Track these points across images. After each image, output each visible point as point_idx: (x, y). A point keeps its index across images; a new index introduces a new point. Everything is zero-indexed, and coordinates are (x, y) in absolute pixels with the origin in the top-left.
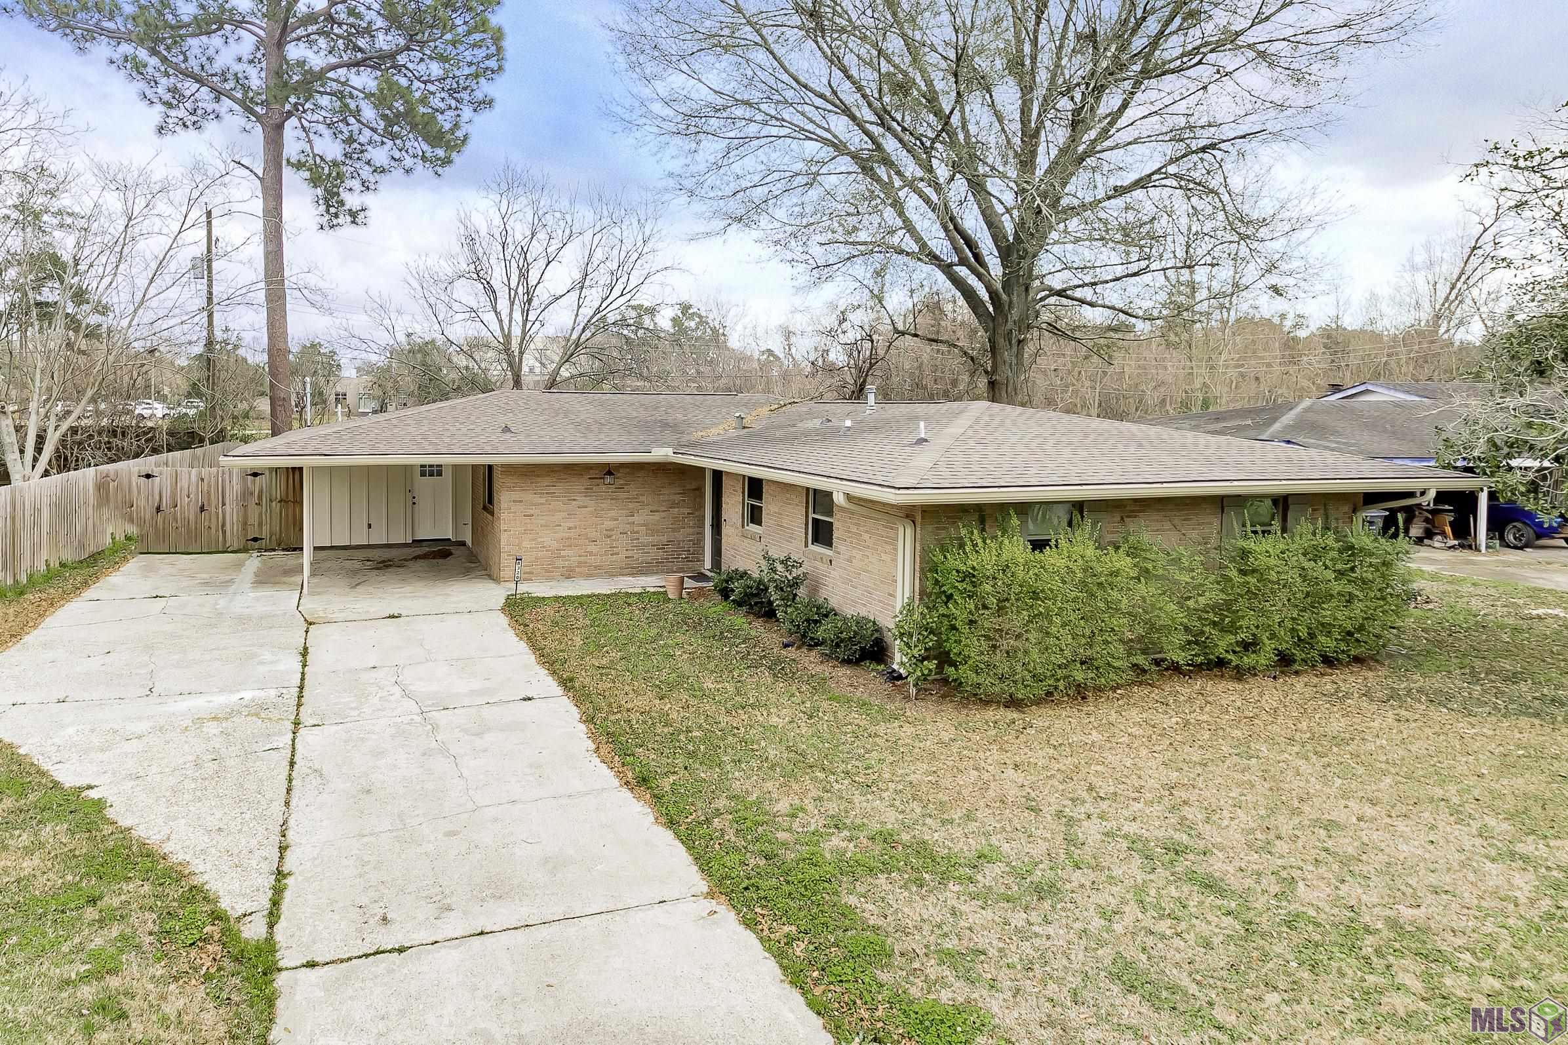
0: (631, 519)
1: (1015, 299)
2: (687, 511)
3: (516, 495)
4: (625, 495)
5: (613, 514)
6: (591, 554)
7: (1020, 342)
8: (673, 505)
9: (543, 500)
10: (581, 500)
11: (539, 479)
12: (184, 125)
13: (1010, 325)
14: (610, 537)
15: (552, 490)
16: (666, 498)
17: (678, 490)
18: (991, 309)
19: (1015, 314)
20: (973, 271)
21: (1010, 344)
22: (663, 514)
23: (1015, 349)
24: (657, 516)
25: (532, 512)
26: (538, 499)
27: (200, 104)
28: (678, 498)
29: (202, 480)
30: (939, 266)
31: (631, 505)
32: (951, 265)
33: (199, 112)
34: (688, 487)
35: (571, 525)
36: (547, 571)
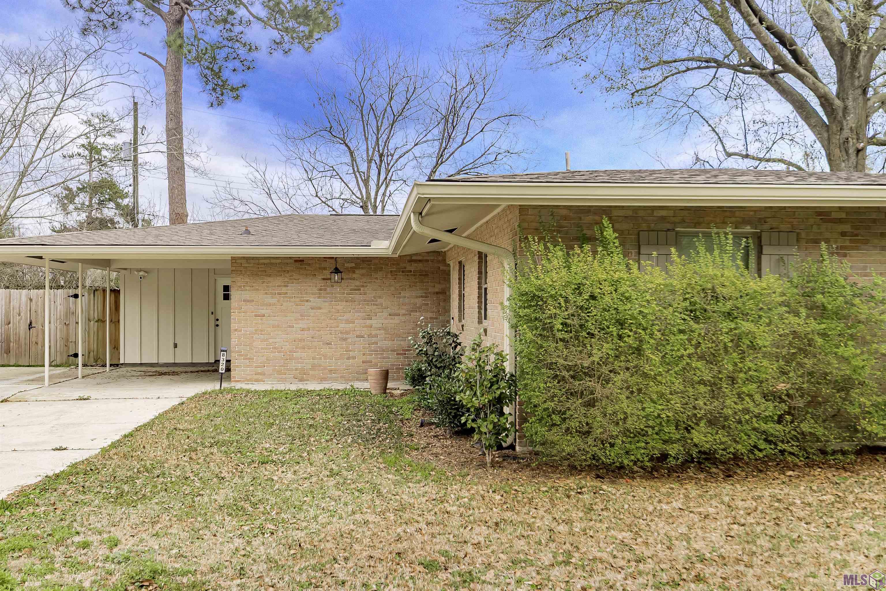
0: (368, 322)
1: (850, 103)
2: (429, 315)
3: (247, 295)
4: (362, 297)
5: (347, 316)
6: (325, 357)
7: (858, 151)
8: (415, 309)
9: (274, 301)
10: (315, 301)
11: (269, 279)
12: (105, 27)
13: (846, 133)
14: (345, 339)
15: (284, 290)
16: (407, 300)
17: (420, 293)
18: (825, 119)
19: (851, 121)
20: (800, 77)
21: (847, 152)
22: (403, 318)
23: (853, 157)
24: (396, 320)
25: (263, 312)
26: (269, 300)
27: (116, 8)
28: (419, 301)
29: (31, 300)
30: (762, 76)
31: (368, 308)
32: (773, 73)
33: (116, 15)
34: (431, 290)
35: (305, 326)
36: (279, 372)
